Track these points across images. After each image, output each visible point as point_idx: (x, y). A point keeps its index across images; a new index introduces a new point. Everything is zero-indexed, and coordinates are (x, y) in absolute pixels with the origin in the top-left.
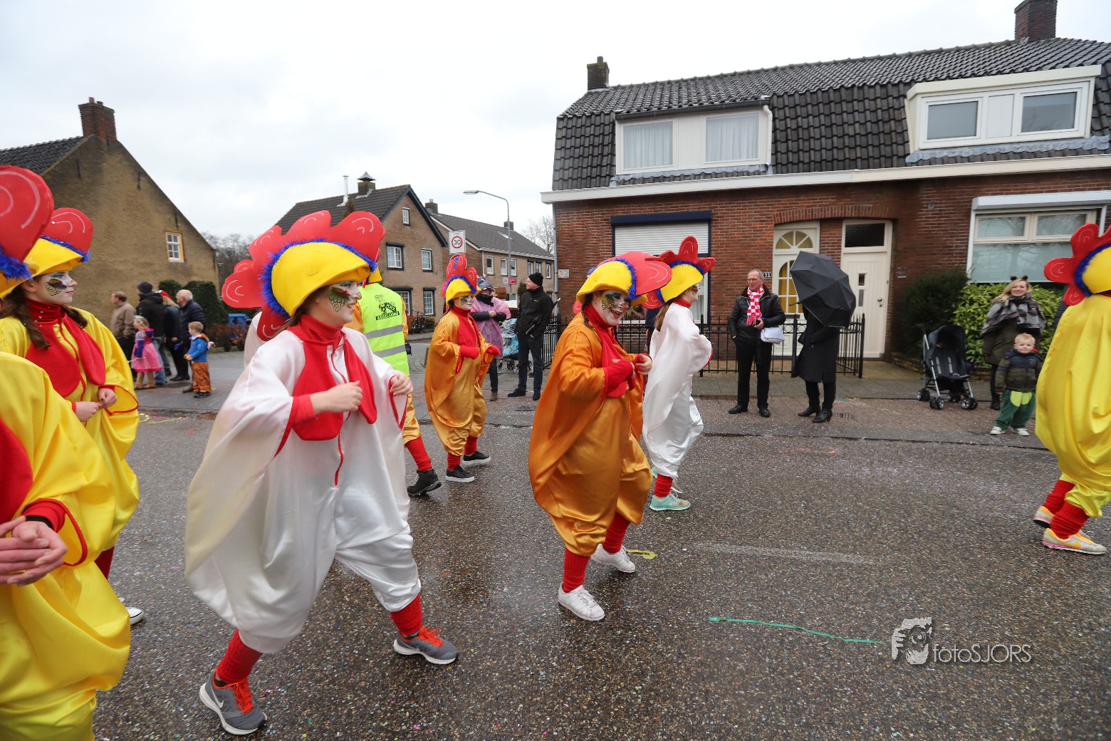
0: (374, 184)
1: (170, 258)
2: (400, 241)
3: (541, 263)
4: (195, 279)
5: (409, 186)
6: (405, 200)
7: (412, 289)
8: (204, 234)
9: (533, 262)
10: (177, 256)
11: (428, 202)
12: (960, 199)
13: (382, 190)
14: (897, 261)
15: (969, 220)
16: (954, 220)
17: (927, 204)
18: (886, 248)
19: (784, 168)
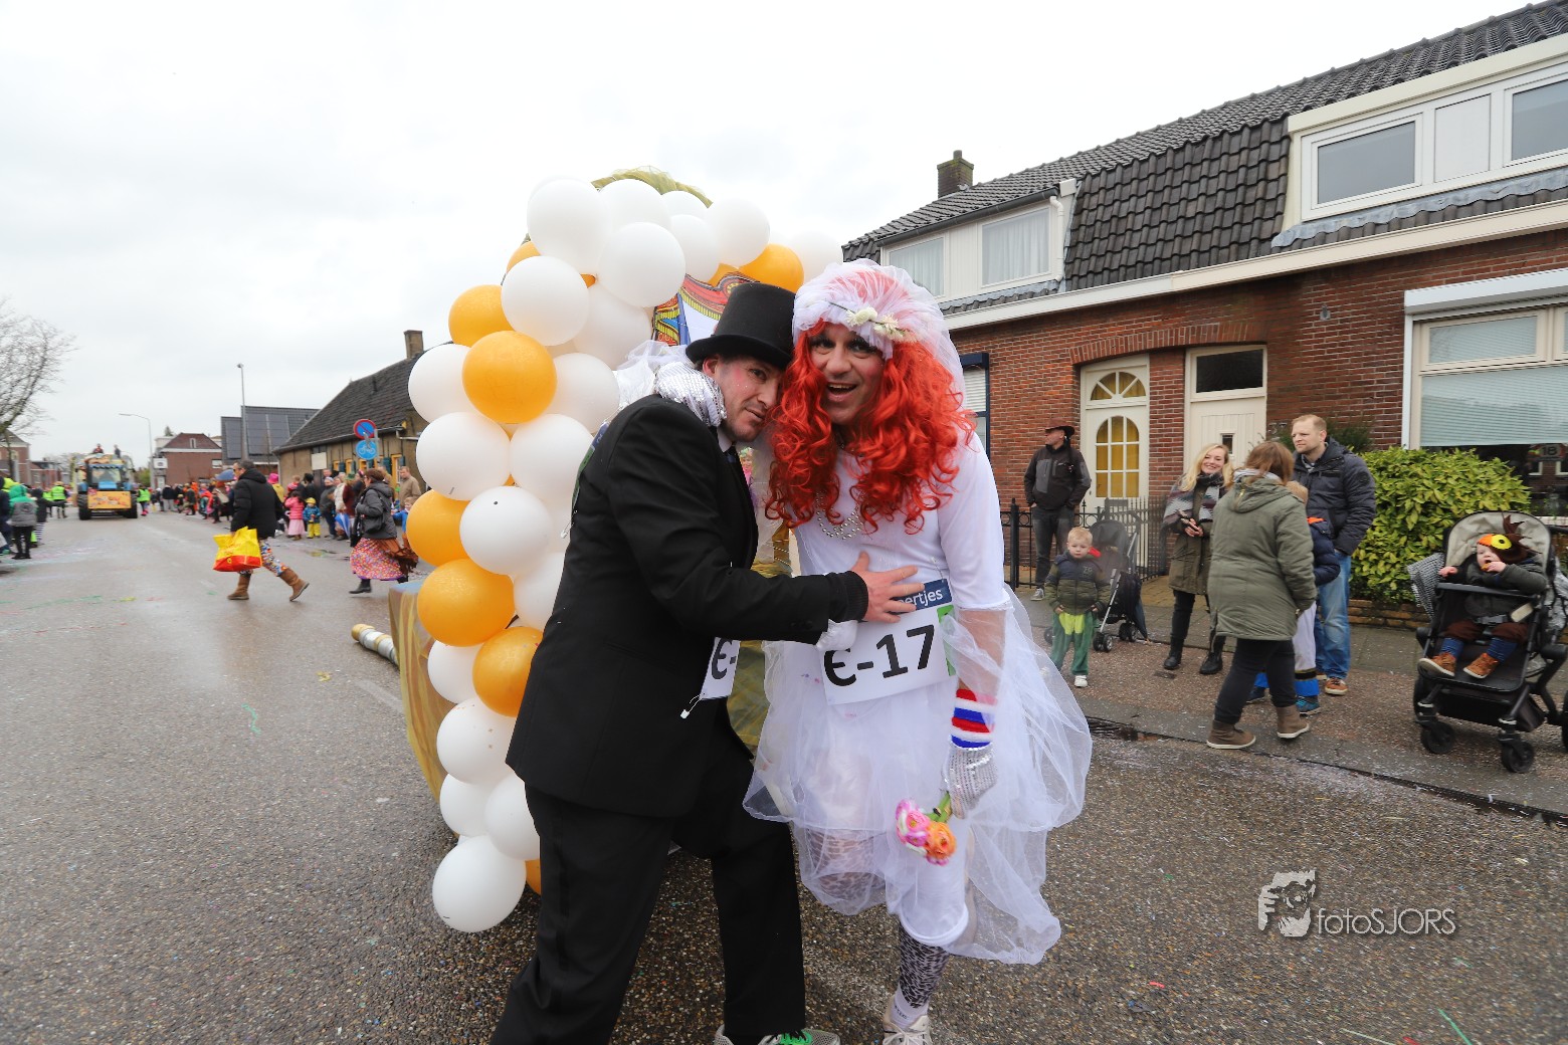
12: (1380, 297)
14: (1268, 413)
15: (1403, 332)
16: (1372, 335)
17: (1318, 312)
18: (1262, 391)
19: (1082, 280)
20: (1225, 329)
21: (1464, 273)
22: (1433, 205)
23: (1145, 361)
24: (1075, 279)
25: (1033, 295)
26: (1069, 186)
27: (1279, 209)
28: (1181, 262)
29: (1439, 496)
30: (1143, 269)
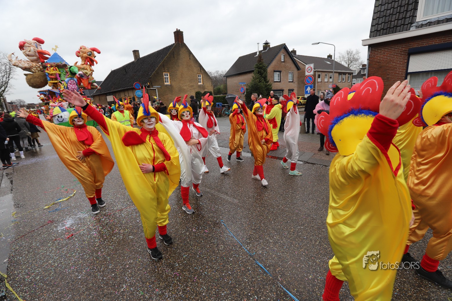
0: (270, 45)
1: (199, 83)
2: (279, 70)
3: (345, 75)
4: (206, 90)
5: (285, 44)
6: (283, 50)
7: (284, 90)
8: (208, 72)
9: (341, 75)
10: (201, 82)
11: (292, 50)
13: (273, 47)
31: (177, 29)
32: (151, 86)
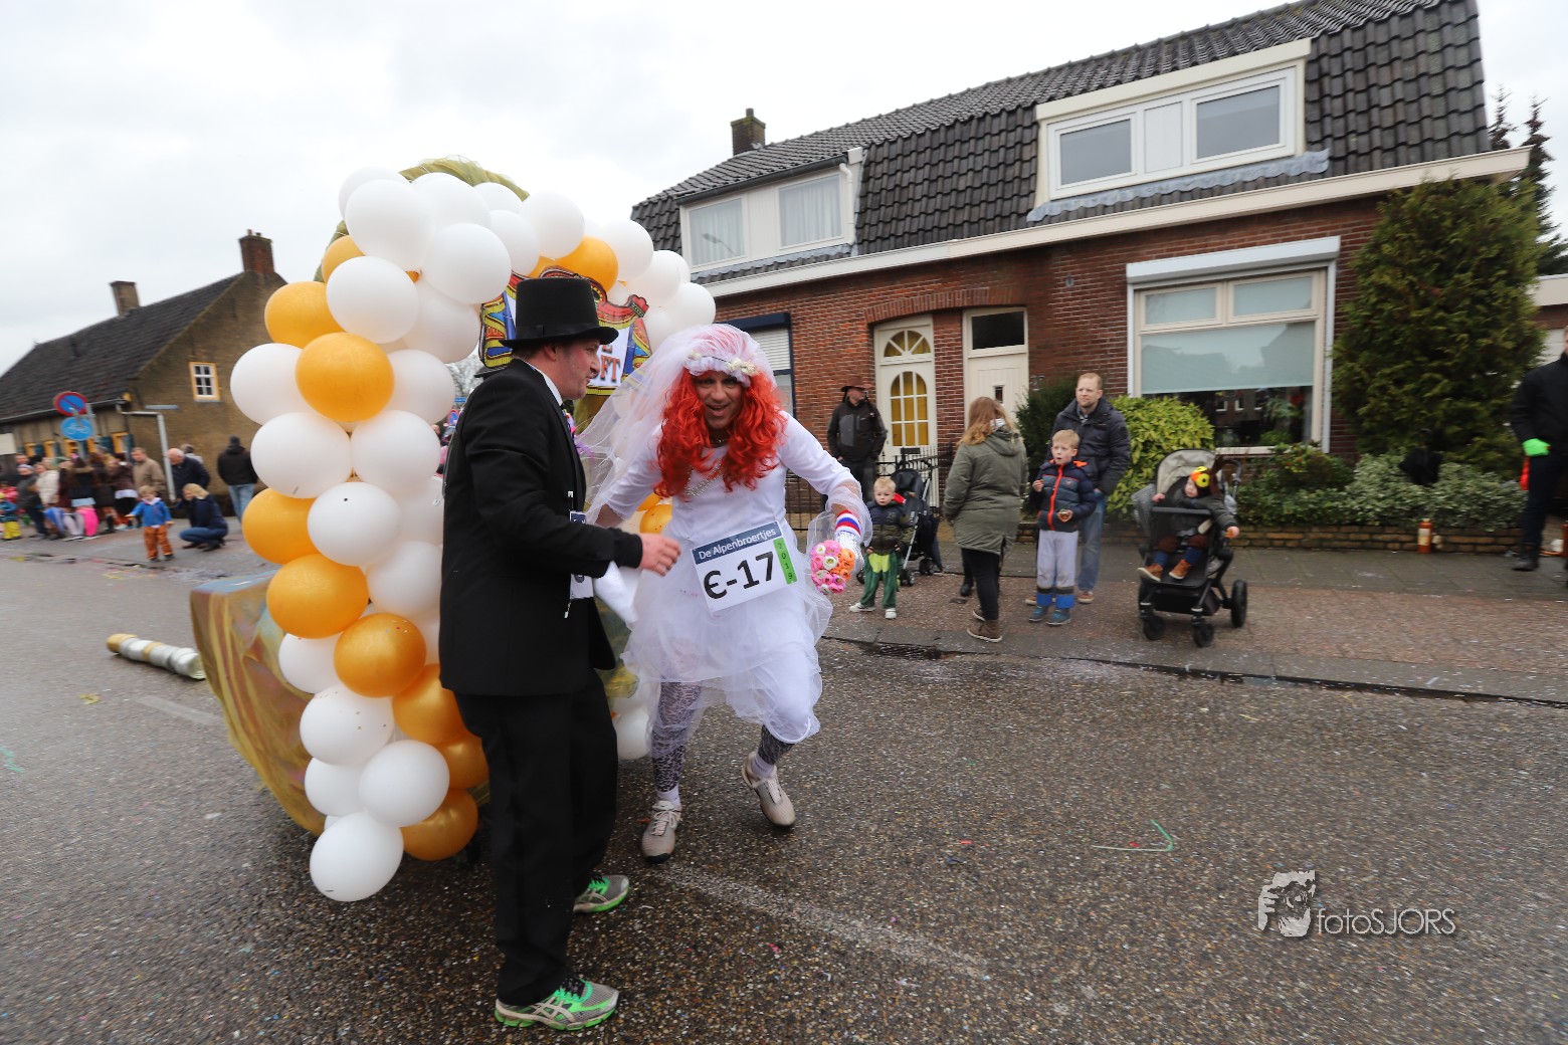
12: (1109, 268)
14: (1031, 367)
15: (1125, 298)
16: (1104, 301)
17: (1064, 280)
18: (1024, 348)
19: (872, 245)
20: (996, 293)
21: (1168, 250)
22: (1146, 192)
23: (929, 321)
24: (866, 243)
25: (828, 258)
26: (856, 154)
27: (1032, 188)
28: (955, 231)
29: (1155, 435)
30: (923, 236)
31: (250, 231)
32: (135, 405)
